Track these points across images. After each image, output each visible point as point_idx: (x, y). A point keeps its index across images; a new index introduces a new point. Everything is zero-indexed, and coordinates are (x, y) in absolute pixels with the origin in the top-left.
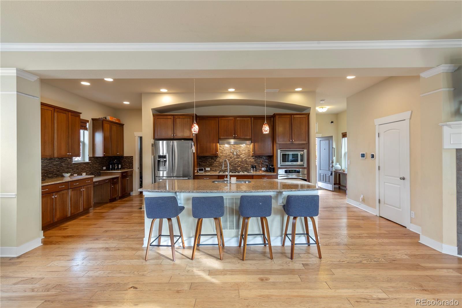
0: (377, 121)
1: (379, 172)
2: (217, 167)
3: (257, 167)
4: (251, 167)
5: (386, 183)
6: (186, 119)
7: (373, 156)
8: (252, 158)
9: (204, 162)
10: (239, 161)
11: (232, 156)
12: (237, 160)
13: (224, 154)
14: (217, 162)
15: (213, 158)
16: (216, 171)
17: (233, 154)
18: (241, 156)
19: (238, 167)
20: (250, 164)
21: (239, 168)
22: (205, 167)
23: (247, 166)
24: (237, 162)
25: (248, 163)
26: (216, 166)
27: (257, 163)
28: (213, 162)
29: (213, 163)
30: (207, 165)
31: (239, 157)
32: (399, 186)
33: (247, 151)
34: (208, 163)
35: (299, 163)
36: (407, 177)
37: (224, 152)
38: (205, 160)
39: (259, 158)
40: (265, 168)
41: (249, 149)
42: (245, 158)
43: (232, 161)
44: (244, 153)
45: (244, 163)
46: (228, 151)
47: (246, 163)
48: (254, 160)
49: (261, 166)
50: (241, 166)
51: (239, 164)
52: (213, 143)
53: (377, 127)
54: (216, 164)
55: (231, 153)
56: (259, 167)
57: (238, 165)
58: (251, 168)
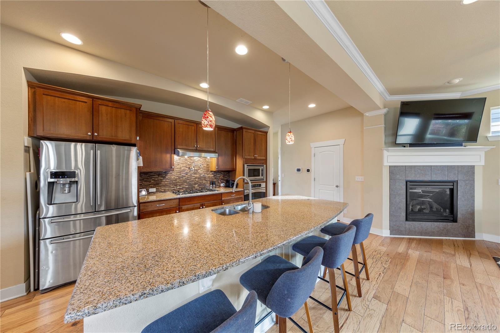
0: (313, 145)
1: (314, 182)
2: (168, 186)
3: (216, 183)
4: (210, 183)
5: (320, 190)
6: (123, 110)
7: (308, 171)
8: (211, 173)
9: (145, 181)
10: (197, 177)
11: (188, 172)
12: (194, 176)
13: (177, 169)
14: (168, 179)
15: (161, 175)
16: (165, 192)
17: (189, 168)
18: (199, 171)
19: (195, 184)
20: (209, 180)
21: (196, 186)
22: (147, 188)
23: (205, 183)
24: (193, 179)
25: (207, 179)
26: (165, 186)
27: (216, 179)
28: (160, 179)
29: (161, 181)
30: (151, 184)
31: (196, 173)
32: (333, 192)
33: (205, 165)
34: (153, 181)
35: (261, 177)
36: (341, 185)
37: (178, 166)
38: (149, 178)
39: (219, 173)
40: (224, 184)
41: (208, 163)
42: (204, 173)
43: (188, 177)
44: (203, 168)
45: (203, 179)
46: (182, 165)
47: (204, 179)
48: (213, 176)
49: (220, 182)
50: (199, 183)
51: (197, 181)
52: (167, 152)
53: (313, 149)
54: (165, 182)
55: (187, 167)
56: (219, 183)
57: (195, 182)
58: (210, 185)
